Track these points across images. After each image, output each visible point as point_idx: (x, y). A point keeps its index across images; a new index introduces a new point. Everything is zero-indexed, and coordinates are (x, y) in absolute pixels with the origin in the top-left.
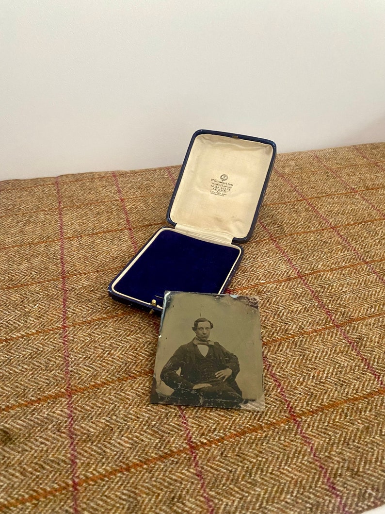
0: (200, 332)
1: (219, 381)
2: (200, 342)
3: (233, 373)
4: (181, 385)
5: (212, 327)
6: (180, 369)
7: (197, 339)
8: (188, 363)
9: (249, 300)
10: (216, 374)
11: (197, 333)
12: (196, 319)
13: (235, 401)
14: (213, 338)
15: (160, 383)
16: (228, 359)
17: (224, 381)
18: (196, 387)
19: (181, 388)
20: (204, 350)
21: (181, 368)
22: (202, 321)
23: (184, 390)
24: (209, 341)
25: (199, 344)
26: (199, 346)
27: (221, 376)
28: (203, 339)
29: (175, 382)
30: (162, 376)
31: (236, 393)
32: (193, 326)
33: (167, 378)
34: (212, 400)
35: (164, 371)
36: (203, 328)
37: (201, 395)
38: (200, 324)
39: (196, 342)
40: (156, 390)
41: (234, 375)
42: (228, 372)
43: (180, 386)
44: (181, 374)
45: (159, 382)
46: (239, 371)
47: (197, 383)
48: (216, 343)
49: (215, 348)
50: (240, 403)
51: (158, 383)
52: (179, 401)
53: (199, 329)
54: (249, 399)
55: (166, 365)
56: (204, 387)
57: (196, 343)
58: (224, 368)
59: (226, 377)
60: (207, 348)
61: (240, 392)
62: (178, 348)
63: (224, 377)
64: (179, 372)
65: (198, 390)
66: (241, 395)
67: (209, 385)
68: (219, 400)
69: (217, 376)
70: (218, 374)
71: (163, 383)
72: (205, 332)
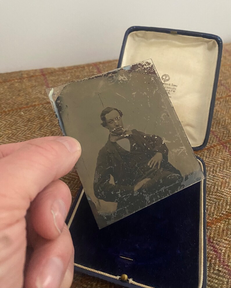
0: (112, 125)
1: (154, 170)
2: (117, 137)
3: (163, 155)
4: (121, 194)
5: (121, 114)
6: (112, 177)
7: (112, 135)
8: (115, 165)
9: (143, 66)
10: (149, 164)
11: (110, 129)
12: (101, 112)
13: (177, 182)
14: (128, 128)
15: (99, 203)
16: (152, 143)
17: (159, 168)
18: (136, 188)
19: (122, 196)
20: (125, 144)
21: (112, 175)
22: (108, 112)
23: (126, 197)
24: (126, 131)
25: (118, 140)
26: (119, 142)
27: (155, 165)
28: (118, 133)
29: (112, 193)
30: (97, 194)
31: (175, 174)
32: (102, 122)
33: (103, 193)
34: (157, 192)
35: (96, 187)
36: (112, 120)
37: (144, 193)
38: (108, 117)
39: (113, 139)
40: (98, 212)
41: (165, 157)
42: (158, 157)
43: (119, 195)
44: (115, 181)
45: (97, 202)
46: (167, 151)
47: (136, 183)
48: (134, 131)
49: (135, 137)
50: (182, 182)
51: (96, 204)
52: (127, 211)
53: (110, 122)
54: (188, 174)
55: (95, 179)
56: (144, 184)
57: (113, 141)
58: (153, 154)
59: (159, 162)
60: (127, 140)
61: (178, 172)
62: (98, 155)
63: (157, 164)
64: (112, 181)
65: (140, 190)
66: (180, 174)
67: (147, 179)
68: (163, 189)
69: (151, 166)
70: (150, 164)
71: (102, 201)
72: (117, 124)
